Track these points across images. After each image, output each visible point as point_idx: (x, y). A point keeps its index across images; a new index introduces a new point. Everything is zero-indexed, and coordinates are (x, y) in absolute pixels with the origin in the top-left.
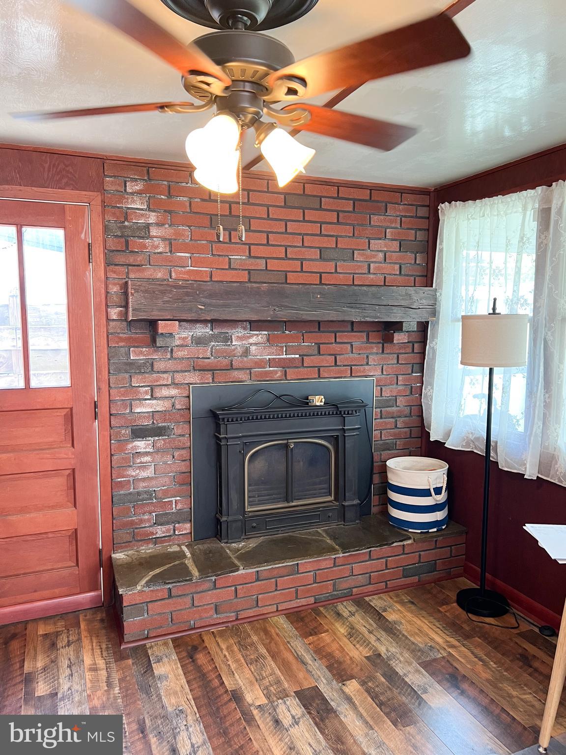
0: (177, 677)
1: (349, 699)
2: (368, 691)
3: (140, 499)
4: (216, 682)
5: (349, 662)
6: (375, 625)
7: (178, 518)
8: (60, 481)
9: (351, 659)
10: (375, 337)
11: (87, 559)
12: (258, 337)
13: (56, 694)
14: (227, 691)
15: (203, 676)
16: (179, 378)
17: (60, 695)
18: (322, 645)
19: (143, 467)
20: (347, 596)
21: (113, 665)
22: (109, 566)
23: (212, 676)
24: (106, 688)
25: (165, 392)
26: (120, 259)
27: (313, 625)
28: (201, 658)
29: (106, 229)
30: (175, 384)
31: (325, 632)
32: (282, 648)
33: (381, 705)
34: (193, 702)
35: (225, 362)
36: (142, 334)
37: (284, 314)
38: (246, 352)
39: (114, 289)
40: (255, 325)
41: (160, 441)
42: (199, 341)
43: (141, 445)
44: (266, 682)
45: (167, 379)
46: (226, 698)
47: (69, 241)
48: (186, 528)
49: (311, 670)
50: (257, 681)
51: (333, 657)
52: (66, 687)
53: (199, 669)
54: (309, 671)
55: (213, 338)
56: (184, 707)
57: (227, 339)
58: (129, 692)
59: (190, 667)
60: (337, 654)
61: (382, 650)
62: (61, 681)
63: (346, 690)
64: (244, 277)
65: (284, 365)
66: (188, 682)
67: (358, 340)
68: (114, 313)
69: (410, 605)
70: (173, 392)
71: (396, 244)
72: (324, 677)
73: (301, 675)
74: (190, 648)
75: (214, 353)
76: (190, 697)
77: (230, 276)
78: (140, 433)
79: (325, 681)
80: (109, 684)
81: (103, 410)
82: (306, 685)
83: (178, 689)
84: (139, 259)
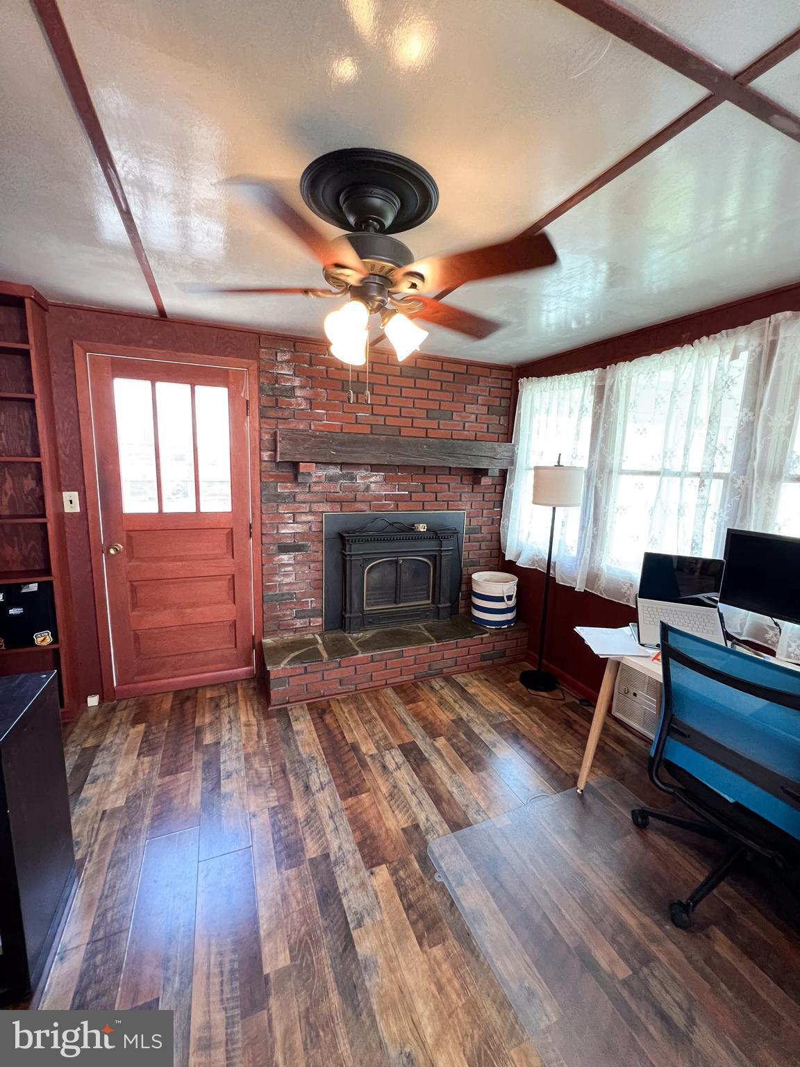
0: (310, 732)
1: (438, 751)
2: (452, 745)
3: (285, 599)
4: (340, 737)
5: (439, 723)
6: (459, 697)
7: (314, 613)
8: (223, 584)
9: (440, 721)
10: (467, 480)
11: (244, 642)
12: (377, 477)
13: (219, 743)
14: (347, 744)
15: (329, 732)
16: (315, 507)
17: (222, 744)
18: (419, 710)
19: (286, 575)
20: (439, 674)
21: (263, 723)
22: (260, 648)
23: (337, 732)
24: (257, 739)
25: (304, 518)
26: (272, 413)
27: (412, 695)
28: (328, 719)
29: (261, 390)
30: (311, 512)
31: (421, 701)
32: (389, 712)
33: (462, 755)
34: (321, 751)
35: (351, 495)
36: (287, 472)
37: (397, 460)
38: (367, 488)
39: (266, 437)
40: (374, 468)
41: (300, 556)
42: (331, 479)
43: (285, 558)
44: (377, 738)
45: (306, 508)
46: (347, 748)
47: (232, 398)
48: (319, 621)
49: (411, 729)
50: (370, 736)
51: (427, 719)
52: (227, 738)
53: (326, 726)
54: (408, 730)
55: (343, 477)
56: (315, 754)
57: (353, 478)
58: (274, 742)
59: (320, 725)
60: (431, 717)
61: (464, 715)
62: (223, 733)
63: (437, 744)
64: (367, 430)
65: (397, 499)
66: (319, 736)
67: (454, 482)
68: (266, 455)
69: (486, 682)
70: (310, 518)
71: (486, 408)
72: (420, 734)
73: (403, 733)
74: (320, 711)
75: (343, 489)
76: (320, 747)
77: (356, 429)
78: (284, 549)
79: (420, 737)
80: (259, 736)
81: (256, 531)
82: (407, 740)
83: (311, 741)
84: (286, 413)
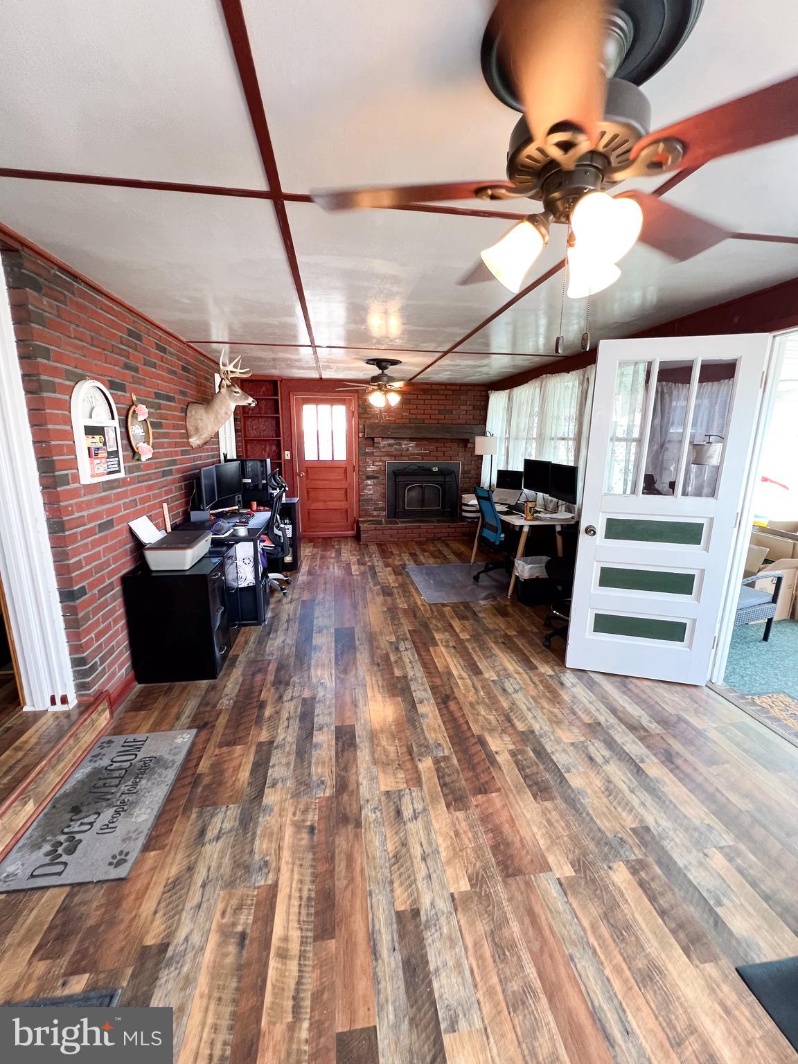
1: (424, 554)
3: (368, 501)
5: (429, 550)
7: (382, 509)
8: (343, 492)
9: (431, 549)
10: (461, 445)
11: (350, 520)
12: (412, 444)
13: (341, 548)
14: (388, 551)
16: (382, 458)
19: (370, 490)
20: (439, 539)
22: (358, 522)
23: (385, 549)
25: (377, 464)
26: (363, 416)
27: (424, 544)
28: (384, 546)
29: (359, 406)
30: (381, 461)
34: (378, 551)
35: (399, 453)
36: (370, 442)
37: (420, 436)
38: (408, 450)
39: (361, 427)
40: (411, 439)
41: (376, 481)
42: (390, 445)
43: (369, 482)
44: (401, 550)
45: (378, 459)
47: (348, 409)
48: (385, 513)
49: (417, 550)
50: (398, 550)
51: (425, 549)
54: (414, 550)
55: (396, 444)
57: (401, 445)
58: (361, 548)
59: (380, 548)
64: (407, 421)
65: (423, 455)
67: (454, 446)
68: (361, 435)
70: (380, 464)
71: (471, 408)
73: (412, 550)
74: (381, 545)
75: (396, 450)
77: (403, 421)
78: (368, 478)
79: (419, 552)
80: (356, 547)
81: (357, 469)
83: (374, 549)
84: (369, 416)
